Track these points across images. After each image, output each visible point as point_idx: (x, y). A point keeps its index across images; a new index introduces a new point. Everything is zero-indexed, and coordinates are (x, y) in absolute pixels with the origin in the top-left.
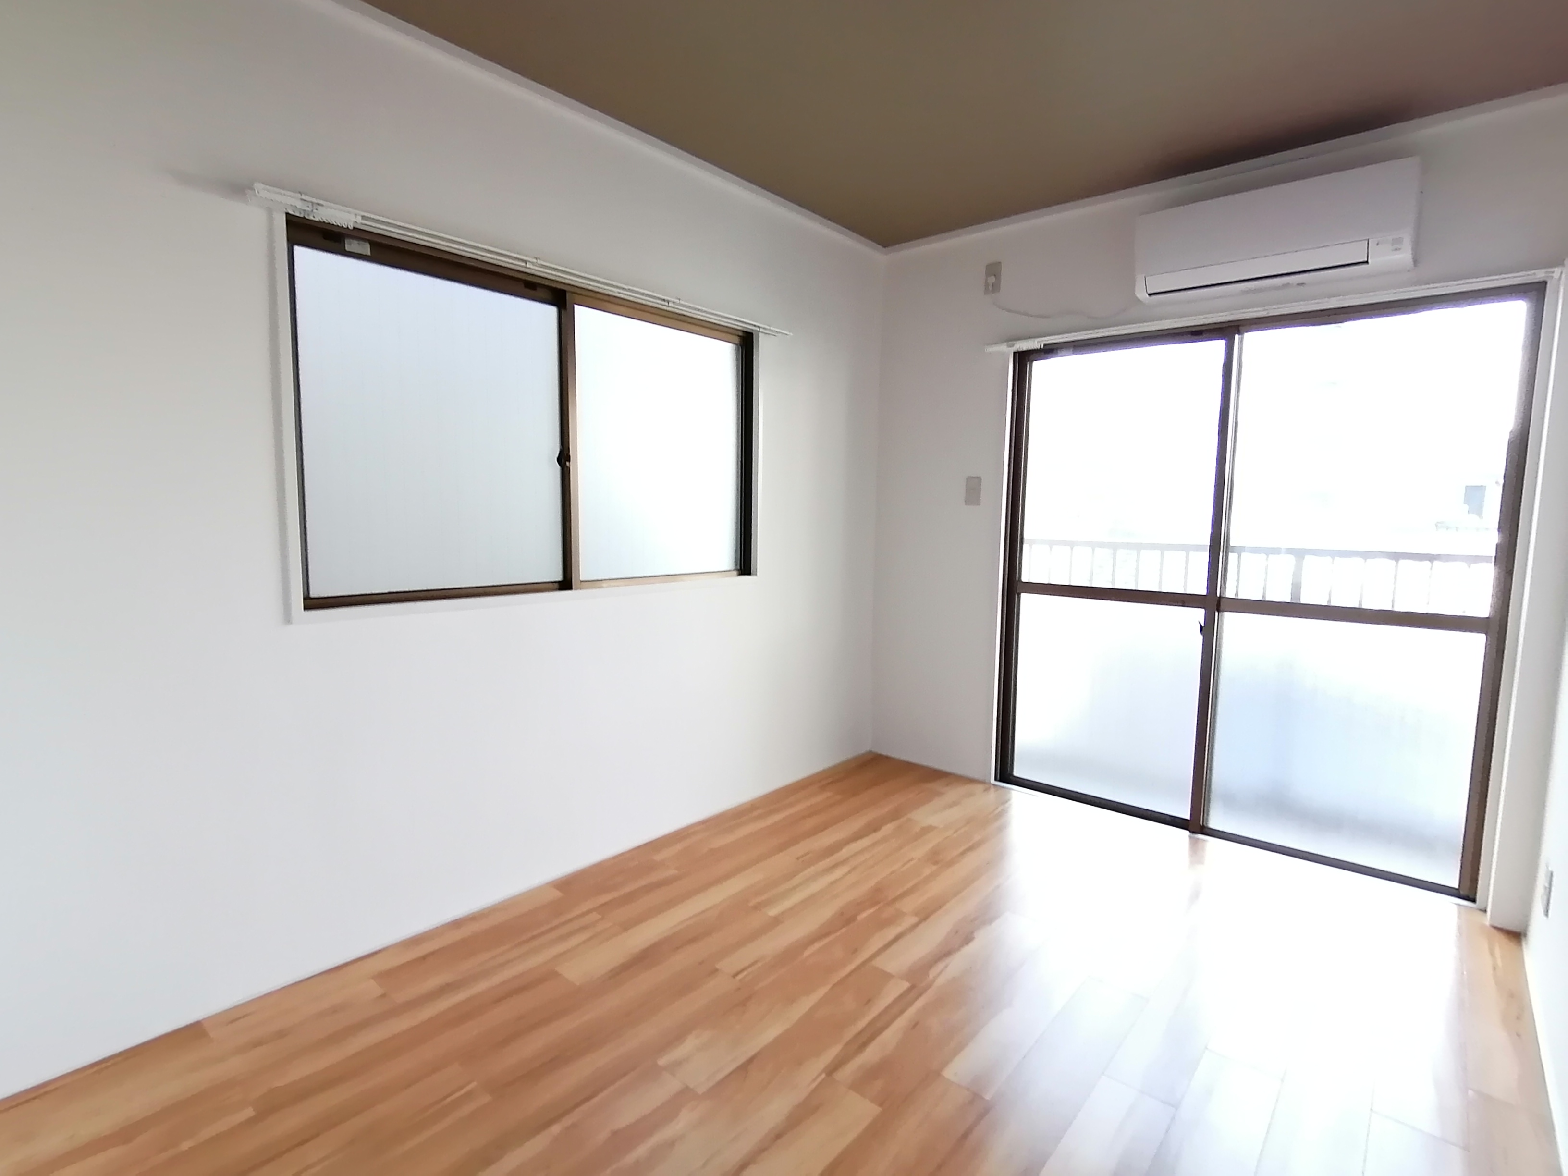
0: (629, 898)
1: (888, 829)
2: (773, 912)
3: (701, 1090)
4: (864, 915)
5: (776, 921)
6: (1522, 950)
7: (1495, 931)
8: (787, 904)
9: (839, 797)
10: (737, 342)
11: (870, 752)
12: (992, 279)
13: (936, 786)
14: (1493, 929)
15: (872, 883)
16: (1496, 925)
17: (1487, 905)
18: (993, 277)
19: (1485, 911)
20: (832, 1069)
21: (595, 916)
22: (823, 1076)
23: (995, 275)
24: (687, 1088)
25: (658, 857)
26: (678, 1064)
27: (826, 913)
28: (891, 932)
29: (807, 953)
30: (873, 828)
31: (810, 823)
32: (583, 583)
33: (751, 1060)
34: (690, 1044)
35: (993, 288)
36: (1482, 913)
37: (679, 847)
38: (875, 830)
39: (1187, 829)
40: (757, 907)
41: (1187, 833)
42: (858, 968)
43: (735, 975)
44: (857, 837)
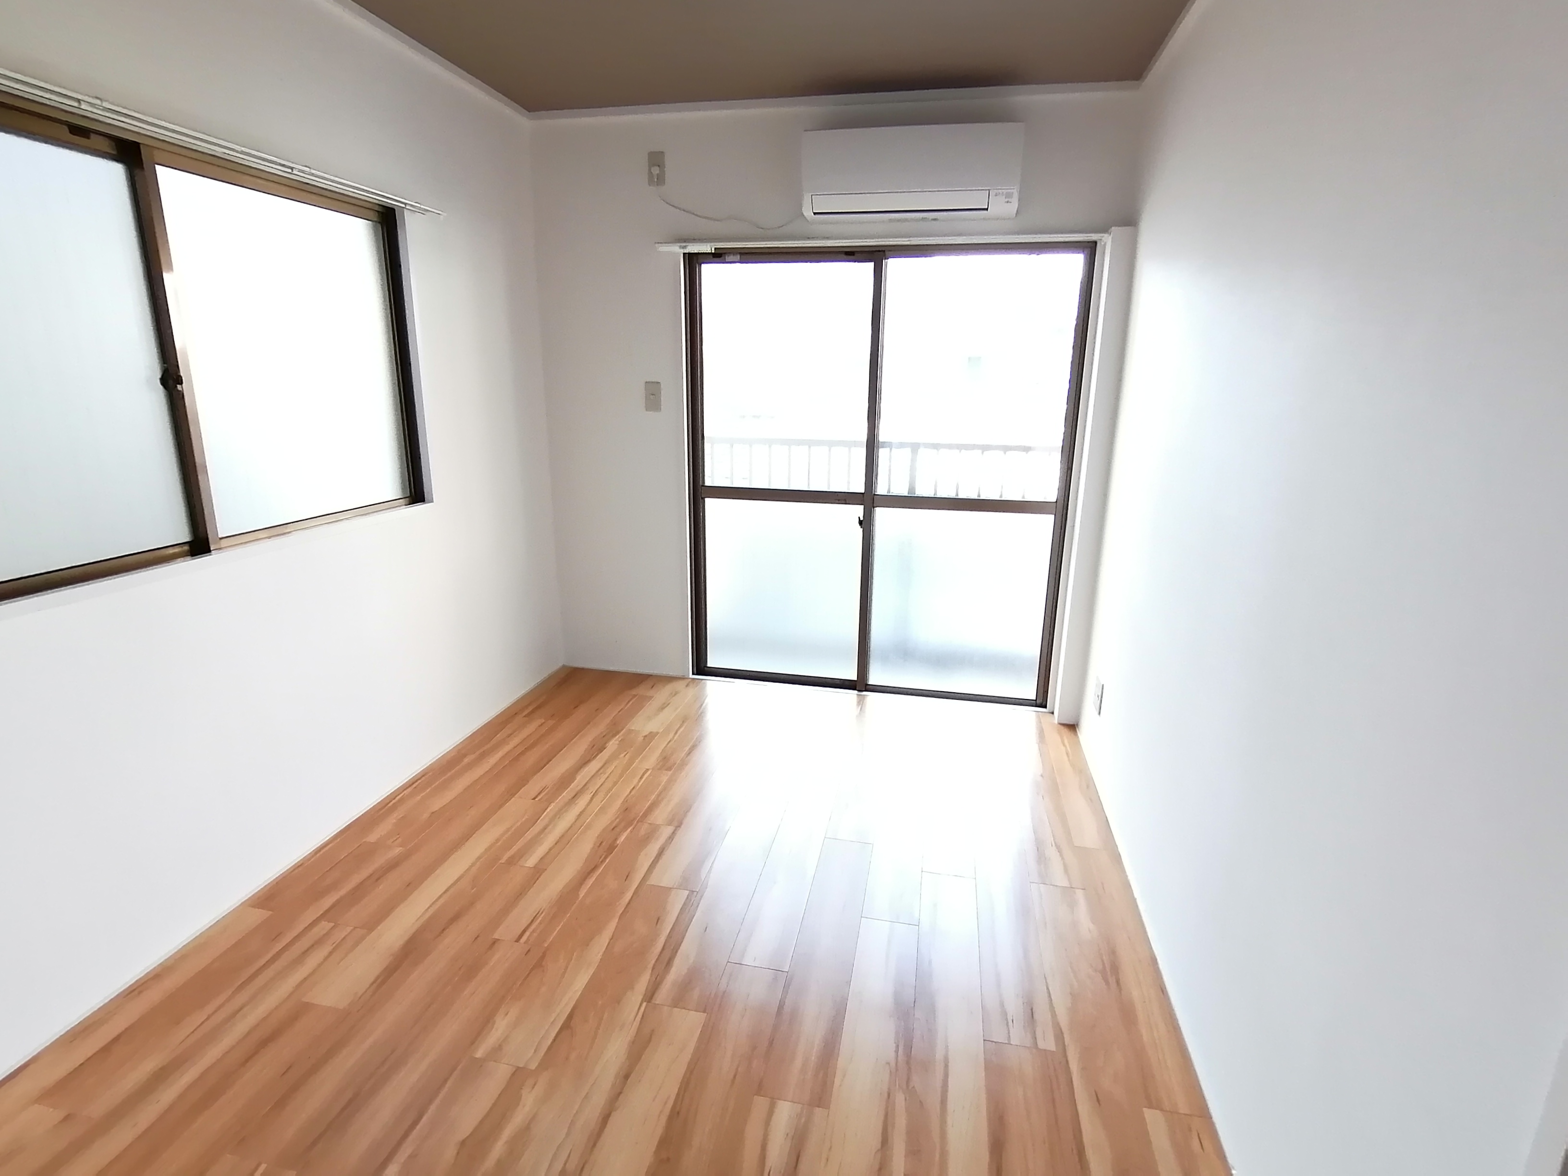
0: (358, 894)
1: (613, 745)
2: (531, 861)
3: (533, 1066)
4: (622, 838)
5: (538, 871)
6: (1078, 737)
7: (1062, 727)
8: (541, 850)
9: (551, 723)
10: (375, 220)
11: (564, 667)
12: (656, 171)
13: (641, 690)
14: (1059, 725)
15: (618, 803)
16: (1060, 722)
17: (1054, 708)
18: (658, 168)
19: (1053, 713)
20: (649, 996)
21: (325, 926)
22: (644, 1004)
23: (659, 166)
24: (518, 1068)
25: (372, 838)
26: (498, 1049)
27: (585, 847)
28: (653, 848)
29: (582, 893)
30: (597, 748)
31: (532, 758)
32: (223, 540)
33: (570, 1017)
34: (501, 1025)
35: (658, 180)
36: (1051, 714)
37: (392, 820)
38: (601, 749)
39: (855, 689)
40: (511, 862)
41: (856, 692)
42: (635, 892)
43: (517, 940)
44: (585, 762)
